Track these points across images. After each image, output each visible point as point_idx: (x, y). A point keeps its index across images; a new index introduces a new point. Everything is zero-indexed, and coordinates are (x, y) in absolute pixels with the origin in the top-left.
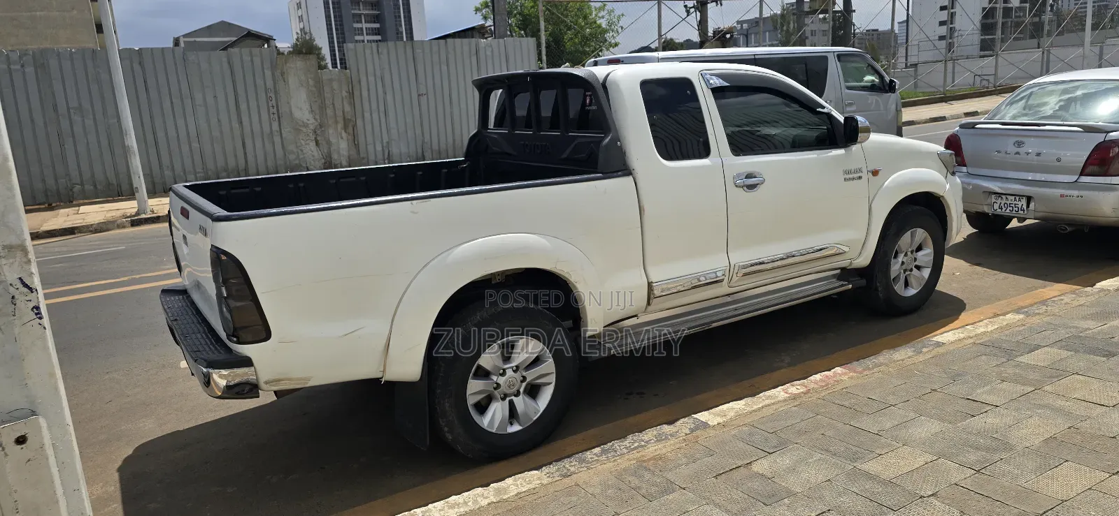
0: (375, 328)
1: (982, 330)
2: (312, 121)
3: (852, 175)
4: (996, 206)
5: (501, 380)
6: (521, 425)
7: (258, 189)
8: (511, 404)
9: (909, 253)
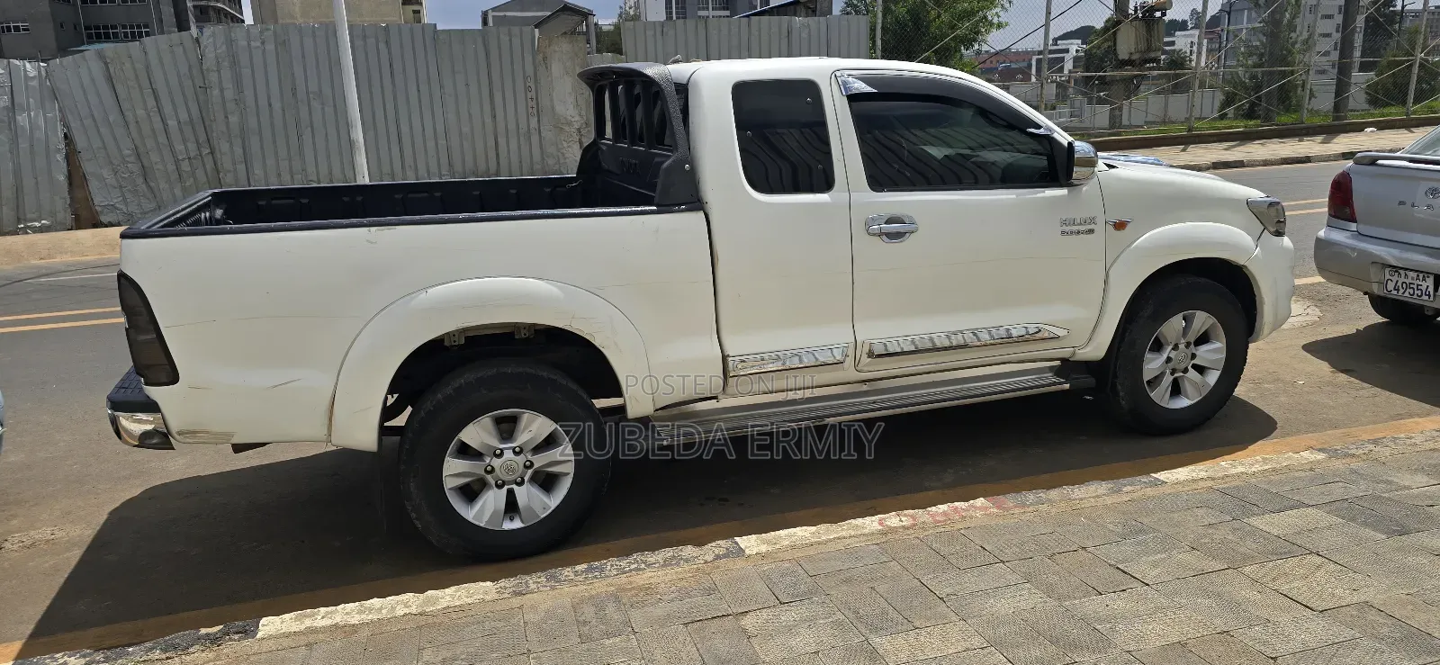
0: (317, 382)
1: (1240, 469)
2: (577, 118)
3: (1079, 228)
4: (1391, 286)
5: (496, 463)
6: (523, 522)
7: (305, 201)
8: (511, 493)
9: (1182, 346)
